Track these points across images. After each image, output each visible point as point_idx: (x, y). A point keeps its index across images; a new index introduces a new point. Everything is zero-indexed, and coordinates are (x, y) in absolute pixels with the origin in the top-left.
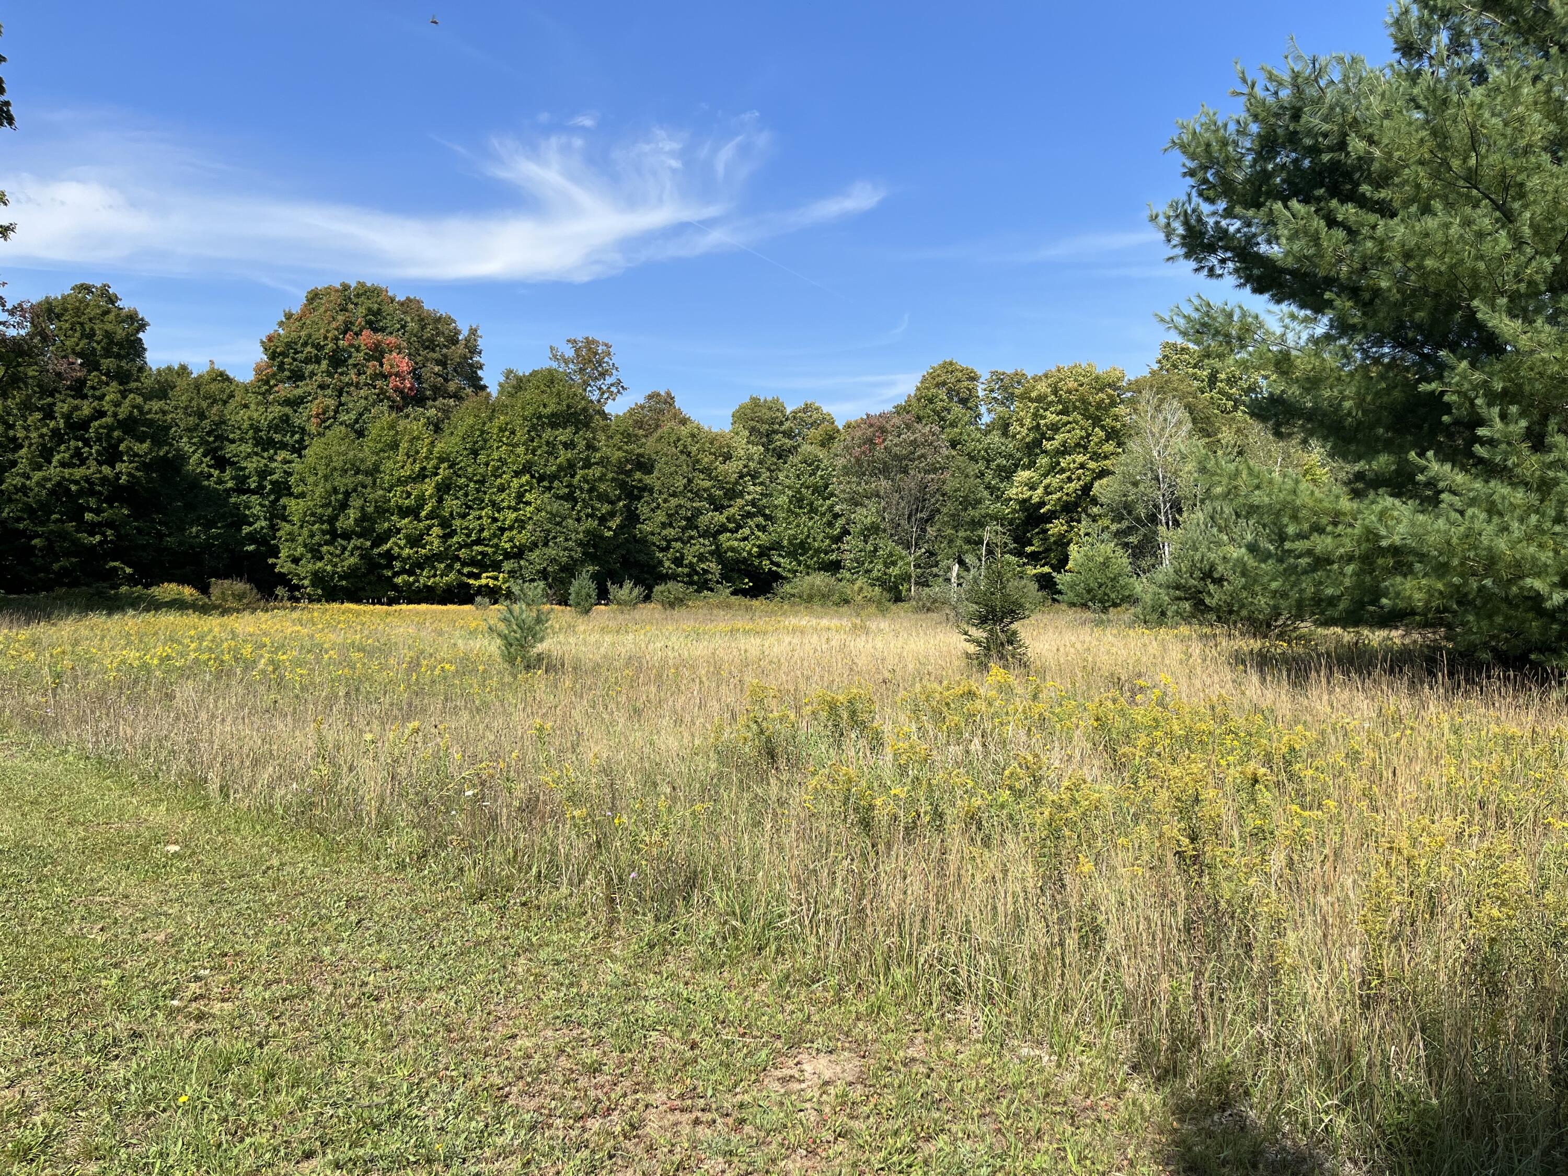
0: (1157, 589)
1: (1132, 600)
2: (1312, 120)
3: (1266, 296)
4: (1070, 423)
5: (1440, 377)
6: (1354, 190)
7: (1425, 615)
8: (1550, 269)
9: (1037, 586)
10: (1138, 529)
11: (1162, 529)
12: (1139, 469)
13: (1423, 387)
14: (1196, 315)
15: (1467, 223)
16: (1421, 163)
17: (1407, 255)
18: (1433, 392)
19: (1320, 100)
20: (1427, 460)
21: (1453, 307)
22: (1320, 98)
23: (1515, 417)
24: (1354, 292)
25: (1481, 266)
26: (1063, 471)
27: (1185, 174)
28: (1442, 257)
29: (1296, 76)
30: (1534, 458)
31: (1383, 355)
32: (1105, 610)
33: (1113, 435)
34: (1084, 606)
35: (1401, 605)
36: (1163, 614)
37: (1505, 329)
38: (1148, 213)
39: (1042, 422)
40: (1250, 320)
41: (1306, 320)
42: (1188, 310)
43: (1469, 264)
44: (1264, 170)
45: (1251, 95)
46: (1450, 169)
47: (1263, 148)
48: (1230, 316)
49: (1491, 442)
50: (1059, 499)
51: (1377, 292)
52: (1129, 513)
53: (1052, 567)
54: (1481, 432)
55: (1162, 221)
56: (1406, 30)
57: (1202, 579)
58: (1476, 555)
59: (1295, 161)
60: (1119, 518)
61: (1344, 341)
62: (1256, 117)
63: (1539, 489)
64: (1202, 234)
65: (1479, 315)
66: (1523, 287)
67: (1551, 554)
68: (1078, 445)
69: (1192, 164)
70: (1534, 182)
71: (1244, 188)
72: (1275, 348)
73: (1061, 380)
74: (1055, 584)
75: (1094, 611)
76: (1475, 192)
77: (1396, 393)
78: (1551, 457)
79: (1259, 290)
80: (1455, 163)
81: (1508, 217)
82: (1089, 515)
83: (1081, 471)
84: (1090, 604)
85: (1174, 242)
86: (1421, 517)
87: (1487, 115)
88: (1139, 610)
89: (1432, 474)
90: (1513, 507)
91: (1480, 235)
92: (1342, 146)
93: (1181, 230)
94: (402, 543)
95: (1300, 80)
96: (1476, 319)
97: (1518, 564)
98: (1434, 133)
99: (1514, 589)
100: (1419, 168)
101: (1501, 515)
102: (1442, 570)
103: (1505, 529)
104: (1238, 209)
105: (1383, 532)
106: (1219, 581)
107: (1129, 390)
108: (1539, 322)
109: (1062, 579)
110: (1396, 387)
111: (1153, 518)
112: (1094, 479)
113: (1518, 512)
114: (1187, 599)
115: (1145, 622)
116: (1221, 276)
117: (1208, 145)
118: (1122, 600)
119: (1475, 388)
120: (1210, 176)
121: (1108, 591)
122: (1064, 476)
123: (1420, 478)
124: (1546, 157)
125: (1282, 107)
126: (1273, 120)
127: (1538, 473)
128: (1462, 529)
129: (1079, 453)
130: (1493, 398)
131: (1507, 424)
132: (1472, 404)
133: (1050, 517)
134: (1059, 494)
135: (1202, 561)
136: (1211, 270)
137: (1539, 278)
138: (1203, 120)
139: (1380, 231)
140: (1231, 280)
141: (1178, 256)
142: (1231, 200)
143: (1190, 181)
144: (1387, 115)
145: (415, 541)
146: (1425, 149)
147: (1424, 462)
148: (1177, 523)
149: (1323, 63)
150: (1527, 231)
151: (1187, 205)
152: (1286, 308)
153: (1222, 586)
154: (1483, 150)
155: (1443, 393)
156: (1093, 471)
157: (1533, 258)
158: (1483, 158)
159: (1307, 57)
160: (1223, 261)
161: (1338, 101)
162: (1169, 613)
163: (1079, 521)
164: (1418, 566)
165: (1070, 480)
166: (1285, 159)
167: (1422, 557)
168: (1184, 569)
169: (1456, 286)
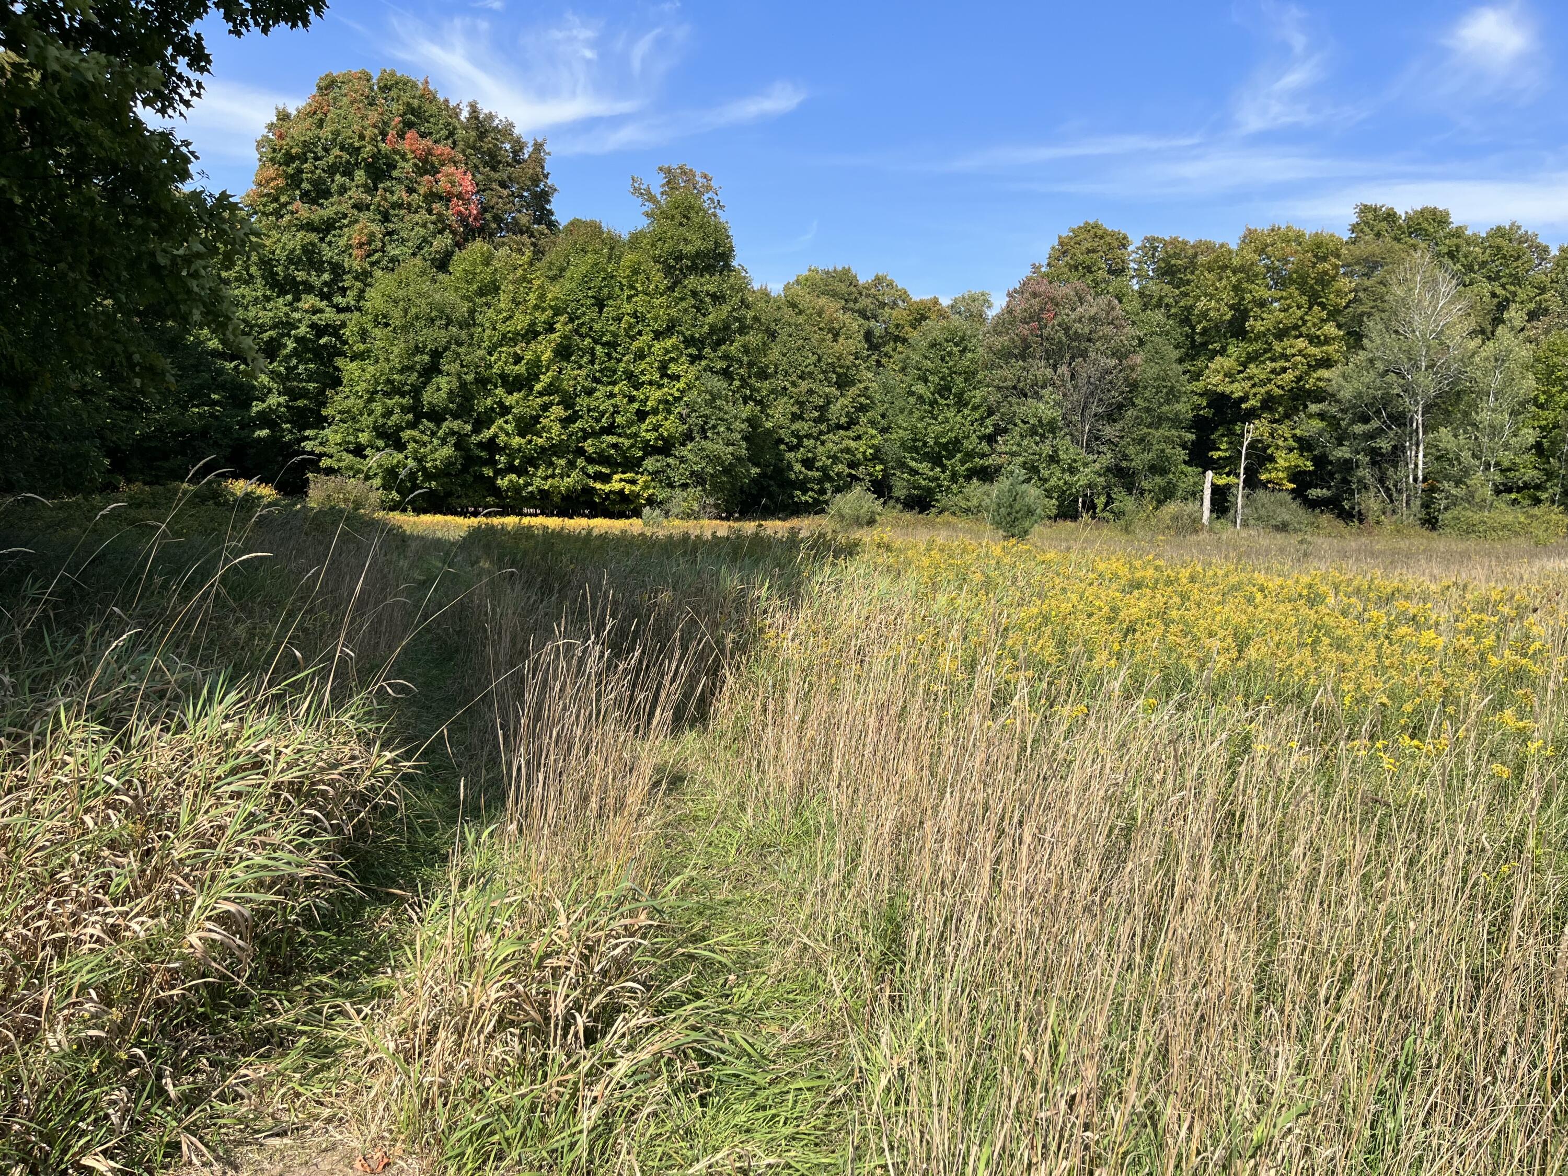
10: (1385, 432)
50: (1268, 392)
68: (1294, 326)
83: (1298, 358)
94: (509, 428)
112: (1314, 369)
122: (1273, 365)
129: (1296, 336)
134: (1268, 387)
145: (527, 426)
156: (1312, 358)
165: (1282, 369)
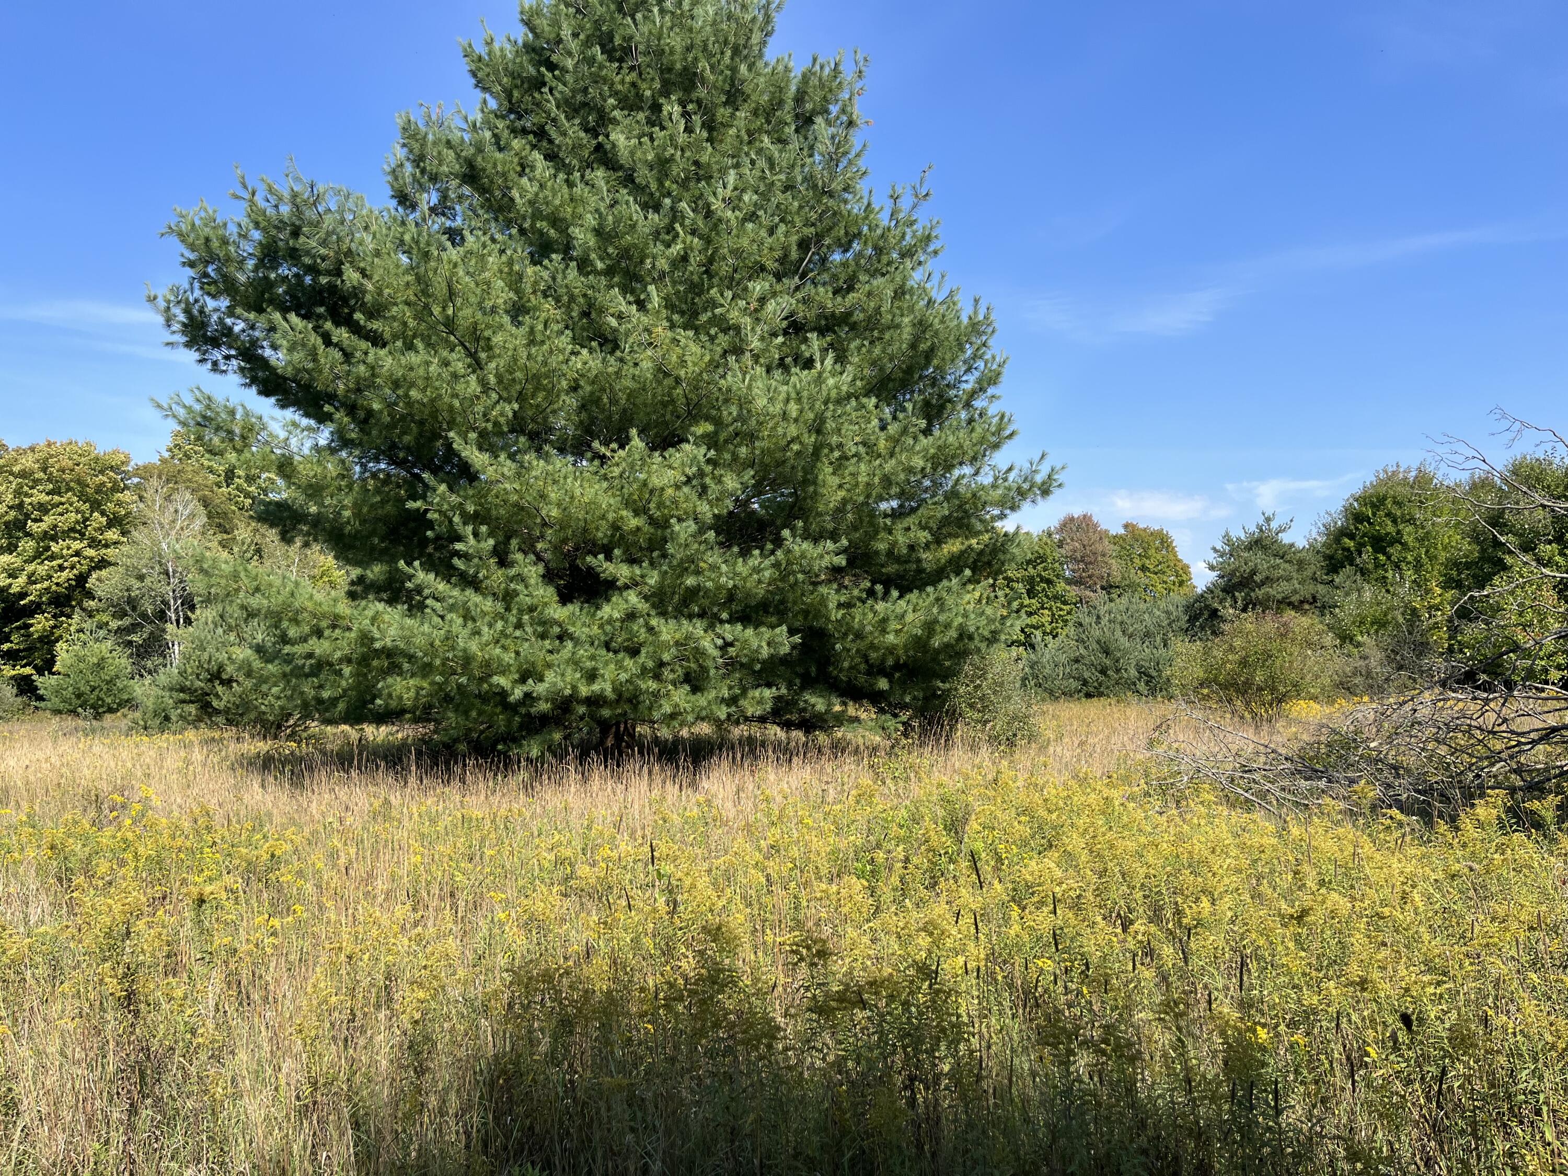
0: (160, 692)
1: (129, 703)
2: (309, 242)
3: (273, 400)
4: (63, 504)
5: (424, 497)
6: (350, 315)
7: (414, 713)
8: (510, 415)
9: (15, 691)
10: (143, 626)
11: (170, 628)
12: (143, 562)
13: (411, 505)
14: (198, 407)
15: (446, 363)
16: (408, 303)
17: (396, 384)
18: (418, 510)
19: (317, 225)
20: (414, 568)
21: (436, 436)
22: (318, 222)
23: (485, 535)
24: (351, 409)
25: (457, 403)
26: (52, 558)
27: (184, 264)
28: (424, 390)
29: (295, 196)
30: (500, 572)
31: (380, 470)
32: (98, 716)
33: (114, 521)
34: (73, 712)
35: (393, 704)
36: (167, 718)
37: (476, 460)
38: (146, 293)
39: (27, 500)
40: (254, 420)
41: (309, 429)
42: (189, 400)
43: (447, 399)
44: (266, 278)
45: (252, 202)
46: (432, 314)
47: (265, 256)
48: (232, 413)
49: (465, 556)
50: (47, 589)
51: (370, 413)
52: (134, 609)
53: (35, 668)
54: (459, 546)
55: (162, 304)
56: (401, 182)
57: (210, 680)
58: (455, 656)
59: (296, 275)
60: (122, 614)
61: (344, 454)
62: (257, 225)
63: (504, 599)
64: (204, 325)
65: (455, 446)
66: (490, 426)
67: (513, 655)
68: (72, 530)
69: (192, 256)
70: (498, 339)
71: (246, 291)
72: (278, 451)
73: (52, 456)
74: (36, 688)
75: (85, 718)
76: (452, 338)
77: (389, 508)
78: (512, 572)
79: (266, 392)
80: (436, 310)
81: (477, 365)
82: (83, 610)
83: (76, 559)
84: (80, 710)
85: (174, 328)
86: (408, 621)
87: (461, 273)
88: (138, 715)
89: (419, 582)
90: (483, 614)
91: (455, 376)
92: (339, 273)
93: (182, 318)
95: (298, 200)
96: (453, 449)
97: (487, 664)
98: (419, 279)
99: (485, 686)
100: (406, 308)
101: (474, 620)
102: (426, 670)
103: (477, 633)
104: (239, 310)
105: (377, 636)
106: (228, 683)
107: (135, 475)
108: (503, 456)
109: (44, 682)
110: (388, 501)
111: (162, 616)
112: (94, 568)
113: (487, 619)
114: (192, 702)
115: (145, 728)
116: (224, 372)
117: (207, 240)
118: (119, 705)
119: (453, 508)
120: (210, 269)
121: (102, 695)
122: (55, 563)
123: (409, 585)
124: (506, 319)
125: (281, 221)
126: (274, 232)
127: (503, 585)
128: (442, 632)
129: (75, 539)
130: (467, 518)
131: (479, 541)
132: (451, 521)
133: (35, 609)
134: (46, 584)
135: (209, 662)
136: (215, 363)
137: (502, 420)
138: (203, 214)
139: (371, 358)
140: (234, 379)
141: (178, 343)
142: (233, 299)
143: (190, 272)
144: (377, 254)
146: (410, 292)
147: (411, 571)
148: (188, 621)
149: (321, 190)
150: (492, 379)
151: (189, 293)
152: (290, 414)
153: (231, 687)
154: (459, 302)
155: (426, 511)
156: (92, 559)
157: (498, 402)
158: (460, 309)
159: (306, 180)
160: (227, 358)
161: (334, 229)
162: (174, 718)
163: (69, 617)
164: (406, 666)
165: (61, 568)
166: (286, 272)
167: (411, 658)
168: (190, 670)
169: (437, 417)
